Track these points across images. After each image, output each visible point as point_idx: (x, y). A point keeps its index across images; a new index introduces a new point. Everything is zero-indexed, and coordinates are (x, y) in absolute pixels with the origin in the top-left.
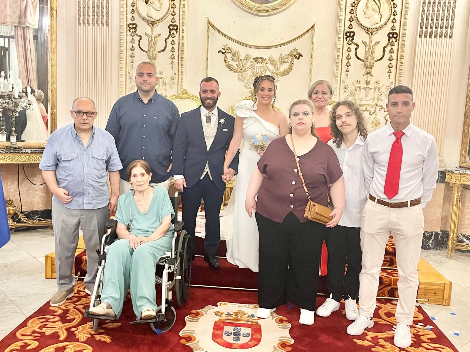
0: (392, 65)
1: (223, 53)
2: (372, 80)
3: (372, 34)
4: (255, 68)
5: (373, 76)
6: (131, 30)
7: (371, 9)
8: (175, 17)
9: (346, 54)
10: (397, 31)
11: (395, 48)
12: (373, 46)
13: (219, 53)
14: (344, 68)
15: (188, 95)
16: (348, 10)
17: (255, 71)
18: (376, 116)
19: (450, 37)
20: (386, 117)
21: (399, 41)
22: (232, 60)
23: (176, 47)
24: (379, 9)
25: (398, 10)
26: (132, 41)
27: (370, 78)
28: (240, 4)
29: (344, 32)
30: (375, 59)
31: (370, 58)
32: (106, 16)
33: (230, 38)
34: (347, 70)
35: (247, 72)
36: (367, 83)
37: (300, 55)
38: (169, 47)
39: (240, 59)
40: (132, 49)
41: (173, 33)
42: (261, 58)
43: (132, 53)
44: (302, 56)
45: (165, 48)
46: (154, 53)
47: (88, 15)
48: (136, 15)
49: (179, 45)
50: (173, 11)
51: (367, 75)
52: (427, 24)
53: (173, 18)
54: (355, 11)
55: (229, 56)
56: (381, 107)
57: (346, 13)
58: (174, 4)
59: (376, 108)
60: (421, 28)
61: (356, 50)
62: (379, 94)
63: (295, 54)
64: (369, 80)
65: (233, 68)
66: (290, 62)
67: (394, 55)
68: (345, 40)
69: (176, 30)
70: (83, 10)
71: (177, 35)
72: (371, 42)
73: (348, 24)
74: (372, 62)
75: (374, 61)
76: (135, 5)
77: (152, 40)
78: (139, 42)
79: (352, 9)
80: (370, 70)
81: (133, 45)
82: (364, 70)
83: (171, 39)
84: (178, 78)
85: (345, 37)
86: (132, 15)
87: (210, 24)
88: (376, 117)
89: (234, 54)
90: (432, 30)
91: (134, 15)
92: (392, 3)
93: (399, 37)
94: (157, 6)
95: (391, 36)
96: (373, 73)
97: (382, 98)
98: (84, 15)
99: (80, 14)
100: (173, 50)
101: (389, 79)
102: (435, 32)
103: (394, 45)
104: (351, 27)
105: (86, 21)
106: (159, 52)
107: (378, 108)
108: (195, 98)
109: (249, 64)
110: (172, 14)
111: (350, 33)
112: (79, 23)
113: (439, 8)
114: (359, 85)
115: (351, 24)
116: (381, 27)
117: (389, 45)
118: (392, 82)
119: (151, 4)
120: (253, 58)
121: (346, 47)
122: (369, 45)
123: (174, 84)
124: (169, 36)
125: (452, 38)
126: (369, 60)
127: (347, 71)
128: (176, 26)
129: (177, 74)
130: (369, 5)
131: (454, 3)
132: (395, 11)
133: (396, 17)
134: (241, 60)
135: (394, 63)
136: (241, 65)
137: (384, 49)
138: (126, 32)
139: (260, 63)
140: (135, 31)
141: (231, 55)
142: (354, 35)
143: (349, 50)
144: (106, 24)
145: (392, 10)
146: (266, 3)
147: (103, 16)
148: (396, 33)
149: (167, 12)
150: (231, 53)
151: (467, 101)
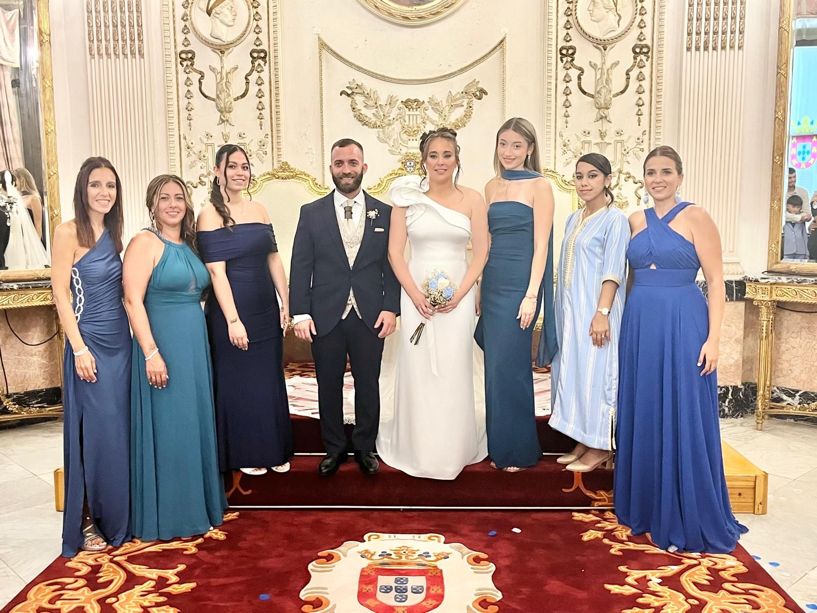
0: (643, 102)
1: (348, 95)
2: (611, 129)
3: (605, 49)
4: (407, 118)
5: (611, 122)
6: (185, 63)
7: (601, 6)
8: (260, 36)
9: (562, 86)
10: (648, 42)
11: (646, 71)
12: (608, 69)
13: (341, 95)
14: (561, 111)
15: (292, 172)
16: (562, 11)
17: (407, 123)
18: (620, 191)
19: (739, 48)
20: (638, 192)
21: (652, 58)
22: (364, 106)
23: (265, 88)
24: (616, 5)
25: (648, 5)
26: (188, 83)
27: (606, 126)
28: (374, 7)
29: (557, 48)
30: (613, 93)
31: (604, 91)
32: (139, 40)
33: (359, 69)
34: (567, 114)
35: (393, 126)
36: (602, 135)
37: (483, 92)
38: (253, 89)
39: (378, 105)
40: (189, 96)
41: (259, 65)
42: (416, 101)
43: (189, 103)
44: (486, 93)
45: (247, 90)
46: (227, 100)
47: (106, 40)
48: (191, 37)
49: (270, 85)
50: (257, 26)
51: (601, 121)
52: (699, 27)
53: (258, 38)
54: (574, 10)
55: (359, 99)
56: (628, 175)
57: (559, 15)
58: (257, 13)
59: (619, 178)
60: (689, 34)
61: (579, 78)
62: (624, 152)
63: (473, 90)
64: (604, 130)
65: (368, 120)
66: (466, 106)
67: (646, 84)
68: (559, 61)
69: (264, 58)
70: (97, 31)
71: (266, 68)
72: (604, 63)
73: (562, 33)
74: (608, 98)
75: (611, 96)
76: (189, 18)
77: (222, 79)
78: (200, 83)
79: (568, 8)
80: (606, 112)
81: (190, 88)
82: (594, 113)
83: (255, 75)
84: (272, 143)
85: (559, 56)
86: (184, 36)
87: (323, 45)
88: (620, 194)
89: (368, 97)
90: (709, 37)
91: (188, 36)
93: (652, 53)
94: (229, 19)
95: (638, 50)
96: (611, 118)
97: (629, 159)
98: (99, 41)
99: (92, 39)
100: (260, 94)
101: (639, 125)
102: (713, 41)
103: (644, 66)
104: (568, 39)
105: (103, 51)
106: (235, 100)
107: (623, 177)
108: (303, 176)
109: (394, 113)
110: (254, 31)
111: (568, 49)
112: (91, 54)
114: (587, 139)
115: (567, 34)
116: (619, 37)
117: (636, 67)
118: (645, 131)
119: (217, 16)
120: (402, 102)
121: (562, 74)
122: (602, 69)
123: (266, 154)
124: (252, 71)
125: (743, 50)
126: (602, 94)
127: (567, 116)
128: (263, 51)
129: (270, 136)
132: (642, 7)
133: (645, 17)
134: (380, 105)
135: (645, 97)
136: (382, 114)
137: (627, 74)
138: (176, 66)
139: (415, 110)
140: (192, 65)
141: (364, 99)
142: (575, 52)
143: (567, 79)
144: (139, 54)
145: (637, 6)
146: (419, 5)
147: (132, 40)
148: (647, 46)
149: (247, 28)
150: (362, 94)
151: (774, 157)
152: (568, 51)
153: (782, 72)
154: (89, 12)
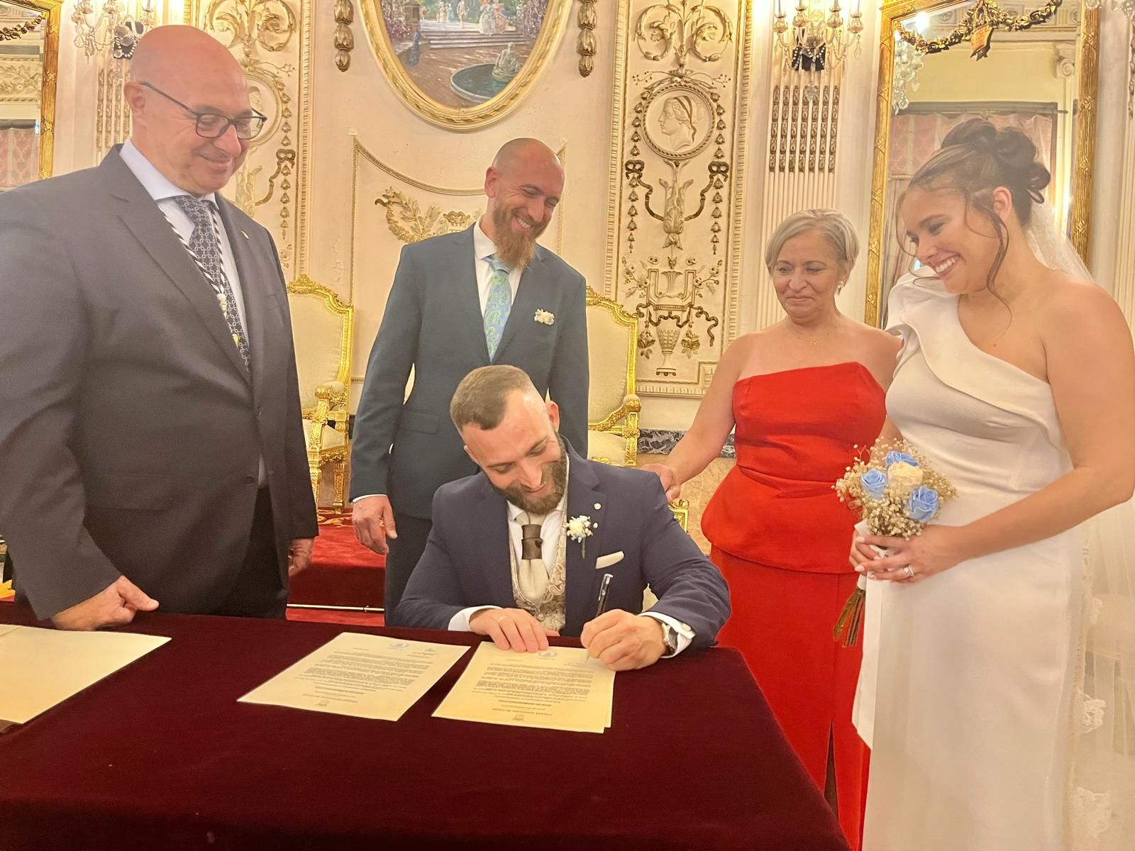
0: (719, 227)
1: (384, 204)
2: (682, 257)
3: (677, 166)
5: (681, 249)
7: (673, 116)
8: (288, 134)
9: (626, 206)
10: (726, 160)
11: (724, 193)
12: (681, 188)
13: (376, 203)
14: (626, 234)
15: (311, 286)
16: (629, 121)
18: (690, 329)
19: (831, 170)
20: (712, 331)
21: (731, 178)
22: (402, 218)
23: (291, 193)
24: (690, 116)
25: (727, 118)
27: (676, 253)
28: (415, 106)
29: (622, 162)
30: (685, 215)
31: (674, 212)
33: (397, 175)
34: (631, 237)
36: (671, 263)
38: (278, 193)
39: (417, 216)
41: (286, 166)
42: (460, 214)
45: (270, 195)
46: (246, 204)
47: (116, 131)
49: (297, 189)
50: (286, 123)
51: (670, 247)
52: (783, 145)
53: (286, 137)
54: (642, 120)
56: (699, 311)
57: (626, 125)
58: (287, 109)
59: (689, 313)
60: (773, 152)
61: (647, 197)
62: (696, 284)
64: (674, 258)
65: (404, 233)
67: (723, 207)
68: (625, 177)
69: (291, 160)
70: (107, 121)
71: (293, 171)
72: (676, 181)
73: (629, 146)
74: (678, 220)
75: (683, 219)
77: (243, 180)
79: (637, 118)
80: (676, 237)
82: (663, 238)
83: (281, 178)
84: (295, 255)
85: (625, 171)
87: (358, 148)
88: (690, 332)
89: (406, 207)
90: (795, 157)
92: (715, 105)
93: (731, 172)
95: (715, 169)
96: (682, 243)
97: (702, 292)
98: (109, 132)
99: (100, 130)
100: (285, 199)
101: (714, 254)
102: (800, 161)
103: (722, 187)
104: (636, 152)
106: (257, 205)
107: (694, 312)
108: (323, 292)
109: (435, 227)
110: (283, 129)
111: (635, 163)
112: (98, 146)
113: (806, 113)
114: (655, 267)
115: (635, 147)
116: (693, 152)
117: (712, 188)
118: (721, 261)
120: (444, 215)
121: (627, 192)
122: (673, 188)
123: (287, 267)
124: (277, 173)
125: (834, 173)
126: (673, 217)
127: (632, 240)
128: (291, 152)
129: (293, 247)
130: (670, 110)
131: (834, 104)
132: (721, 120)
133: (723, 132)
134: (419, 217)
135: (722, 222)
136: (420, 227)
137: (702, 195)
139: (459, 225)
141: (401, 209)
142: (643, 168)
143: (633, 199)
145: (714, 118)
146: (466, 106)
148: (725, 164)
149: (274, 124)
150: (400, 204)
151: (867, 296)
152: (635, 166)
153: (876, 198)
154: (101, 100)
